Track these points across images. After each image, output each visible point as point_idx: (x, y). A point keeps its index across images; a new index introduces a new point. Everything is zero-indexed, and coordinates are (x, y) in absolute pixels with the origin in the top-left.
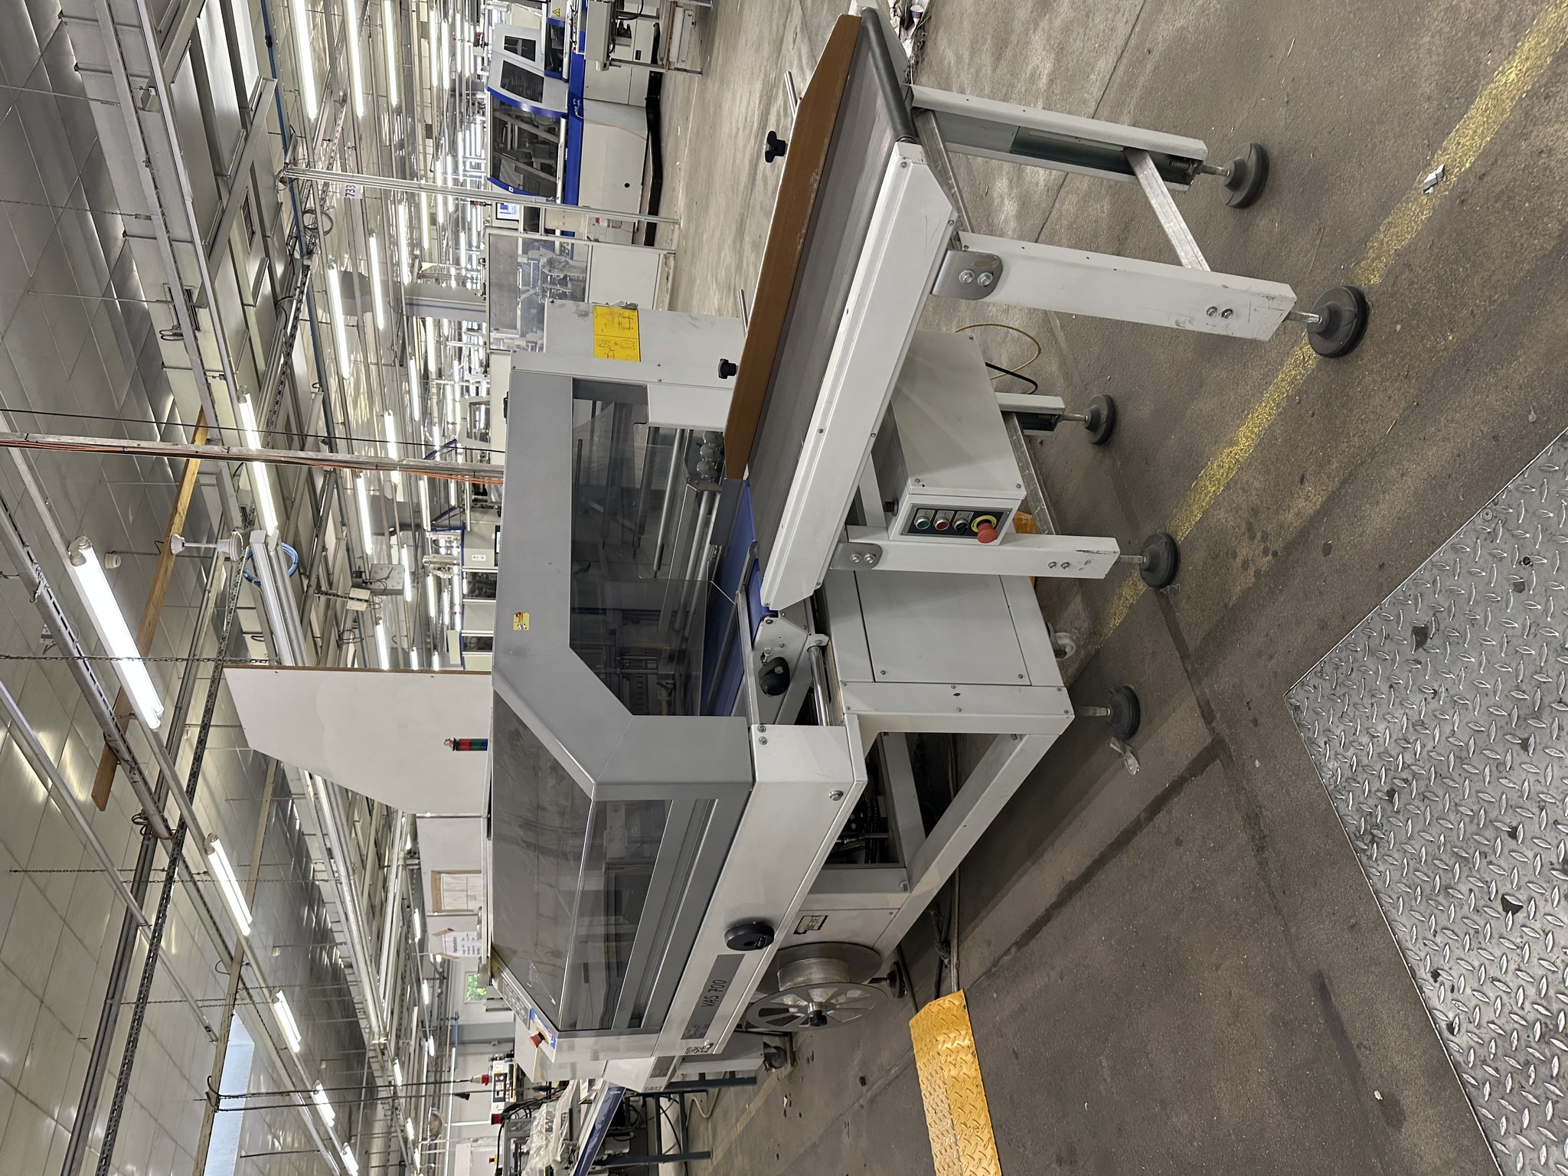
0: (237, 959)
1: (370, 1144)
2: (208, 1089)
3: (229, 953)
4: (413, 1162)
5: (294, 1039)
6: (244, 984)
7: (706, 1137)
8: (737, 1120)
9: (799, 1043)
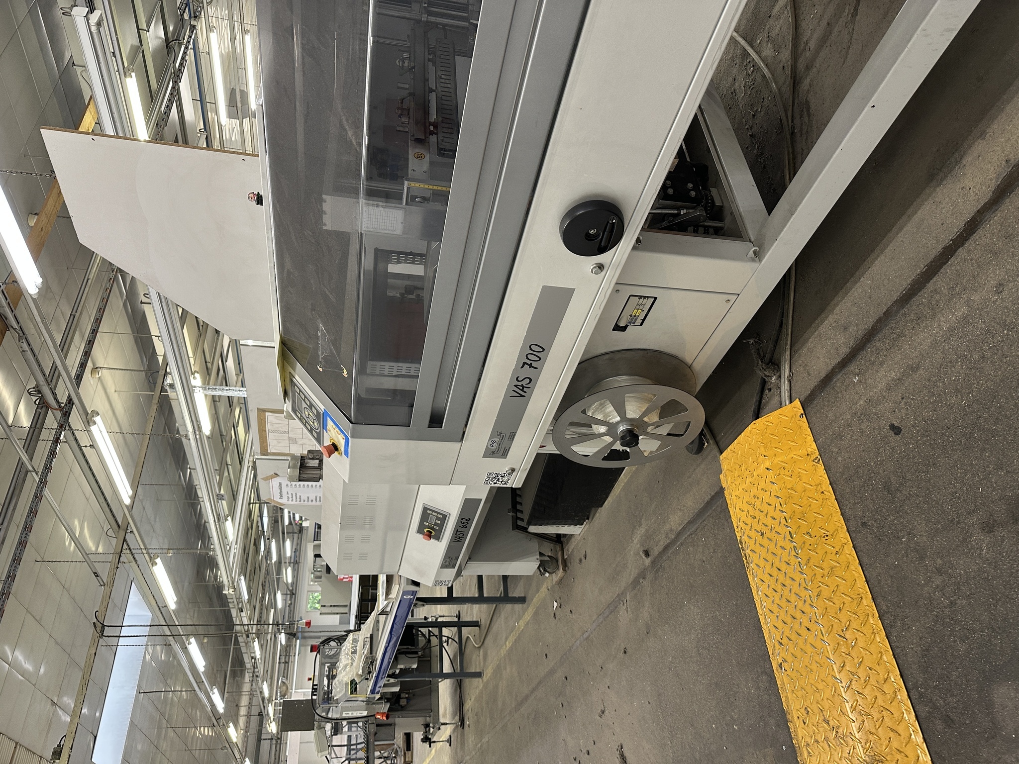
0: (123, 527)
1: (239, 700)
2: (95, 620)
3: (117, 522)
4: (268, 714)
5: (171, 599)
6: (128, 545)
7: (477, 663)
8: (506, 639)
9: (570, 550)
